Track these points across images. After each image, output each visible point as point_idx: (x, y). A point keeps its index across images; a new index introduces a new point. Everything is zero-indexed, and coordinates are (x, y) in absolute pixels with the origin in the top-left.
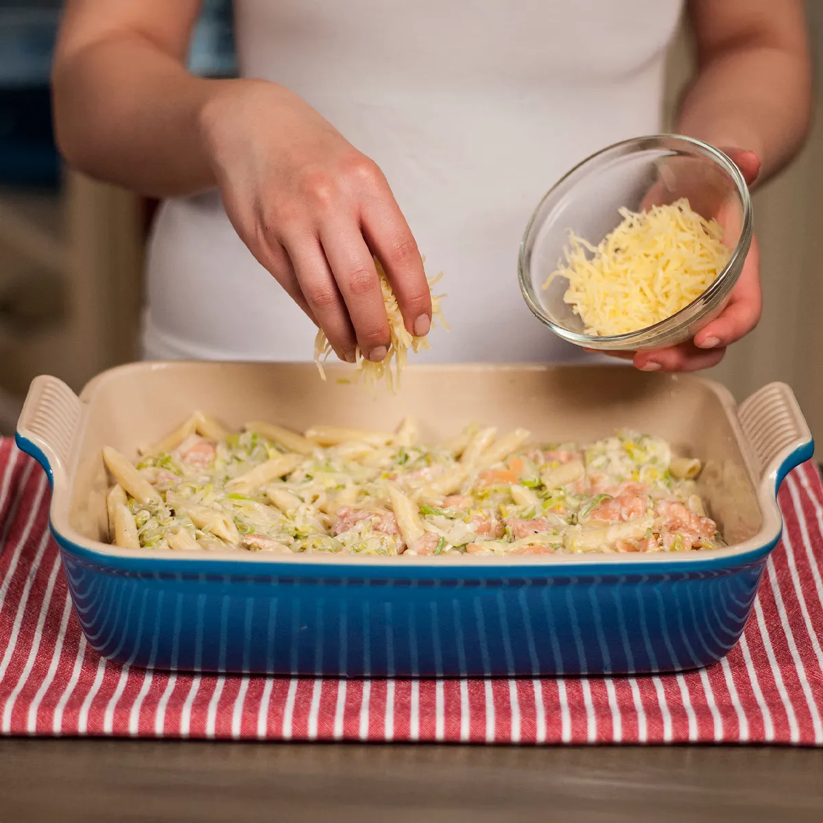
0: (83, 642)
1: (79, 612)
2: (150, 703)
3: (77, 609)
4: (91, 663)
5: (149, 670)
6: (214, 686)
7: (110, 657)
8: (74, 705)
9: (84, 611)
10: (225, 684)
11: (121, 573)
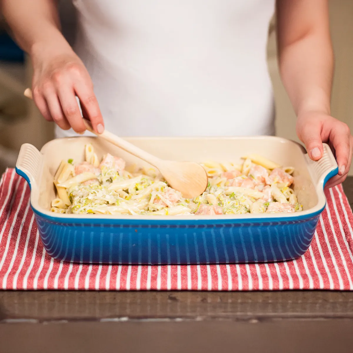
0: (44, 251)
1: (43, 239)
2: (73, 275)
4: (48, 259)
5: (71, 262)
6: (98, 269)
7: (55, 258)
8: (42, 277)
9: (45, 239)
10: (102, 268)
11: (60, 224)
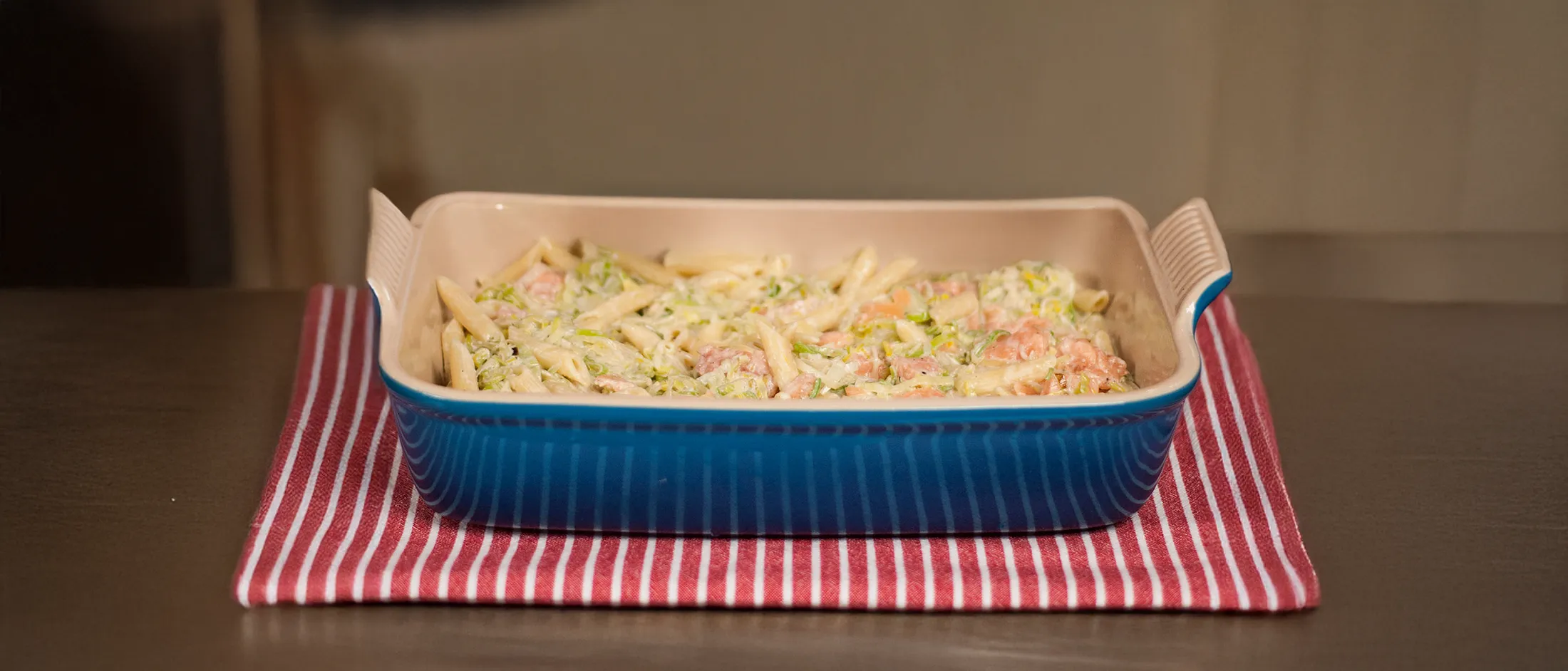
0: (415, 497)
1: (410, 463)
2: (491, 565)
3: (408, 460)
4: (424, 520)
5: (489, 527)
6: (563, 546)
7: (445, 514)
8: (404, 568)
9: (416, 461)
10: (575, 544)
11: (458, 419)
